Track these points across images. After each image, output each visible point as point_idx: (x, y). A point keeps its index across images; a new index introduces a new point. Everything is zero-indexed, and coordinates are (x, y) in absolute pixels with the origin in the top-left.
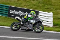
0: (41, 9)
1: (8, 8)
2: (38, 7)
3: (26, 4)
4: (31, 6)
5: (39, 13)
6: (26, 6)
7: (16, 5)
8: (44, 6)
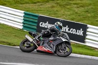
0: (90, 22)
1: (37, 19)
2: (84, 18)
3: (66, 13)
4: (74, 16)
5: (88, 28)
6: (64, 16)
7: (50, 14)
8: (95, 17)
